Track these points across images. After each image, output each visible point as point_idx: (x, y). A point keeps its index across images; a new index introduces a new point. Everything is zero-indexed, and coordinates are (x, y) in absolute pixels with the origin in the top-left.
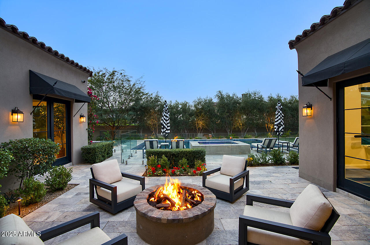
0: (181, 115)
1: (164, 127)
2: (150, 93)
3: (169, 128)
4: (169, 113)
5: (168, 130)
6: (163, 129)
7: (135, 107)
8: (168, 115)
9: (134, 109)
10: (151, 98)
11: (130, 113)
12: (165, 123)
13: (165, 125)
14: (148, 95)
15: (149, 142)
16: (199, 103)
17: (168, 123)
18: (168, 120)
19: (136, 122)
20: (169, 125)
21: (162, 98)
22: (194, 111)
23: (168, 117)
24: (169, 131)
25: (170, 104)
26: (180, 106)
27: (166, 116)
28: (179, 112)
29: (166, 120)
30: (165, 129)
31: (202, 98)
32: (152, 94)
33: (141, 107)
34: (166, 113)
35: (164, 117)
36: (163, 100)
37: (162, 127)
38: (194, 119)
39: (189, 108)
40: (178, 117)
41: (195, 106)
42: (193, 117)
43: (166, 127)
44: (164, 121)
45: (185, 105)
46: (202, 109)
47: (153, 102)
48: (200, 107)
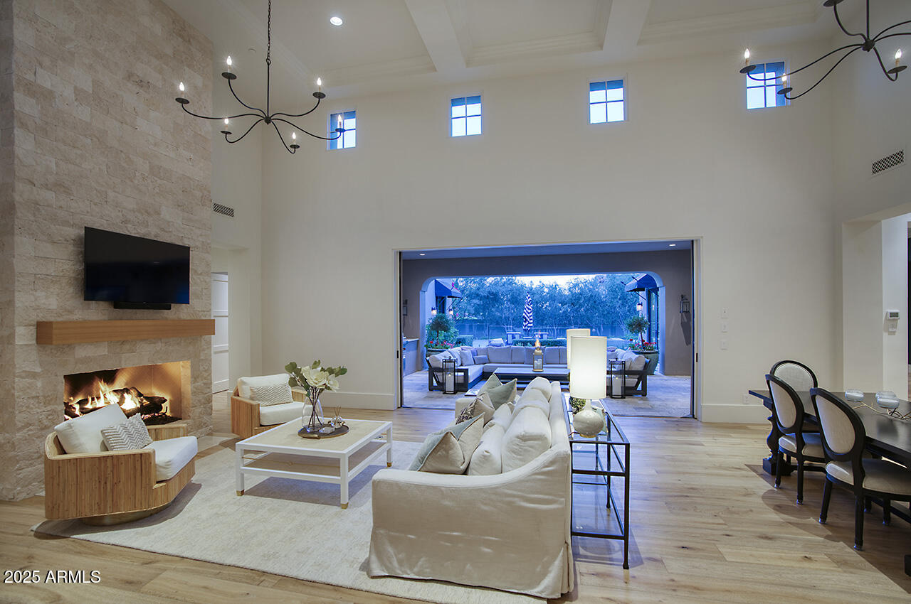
0: (548, 304)
1: (526, 320)
3: (532, 321)
5: (530, 323)
6: (525, 322)
12: (527, 316)
13: (527, 318)
15: (511, 335)
17: (530, 316)
20: (532, 318)
22: (567, 297)
23: (531, 309)
24: (532, 325)
26: (546, 290)
27: (529, 308)
28: (544, 300)
29: (529, 313)
30: (527, 323)
34: (528, 305)
35: (527, 309)
37: (524, 320)
38: (567, 310)
40: (542, 306)
42: (565, 306)
43: (529, 320)
44: (527, 313)
46: (581, 294)
47: (506, 285)
48: (577, 291)
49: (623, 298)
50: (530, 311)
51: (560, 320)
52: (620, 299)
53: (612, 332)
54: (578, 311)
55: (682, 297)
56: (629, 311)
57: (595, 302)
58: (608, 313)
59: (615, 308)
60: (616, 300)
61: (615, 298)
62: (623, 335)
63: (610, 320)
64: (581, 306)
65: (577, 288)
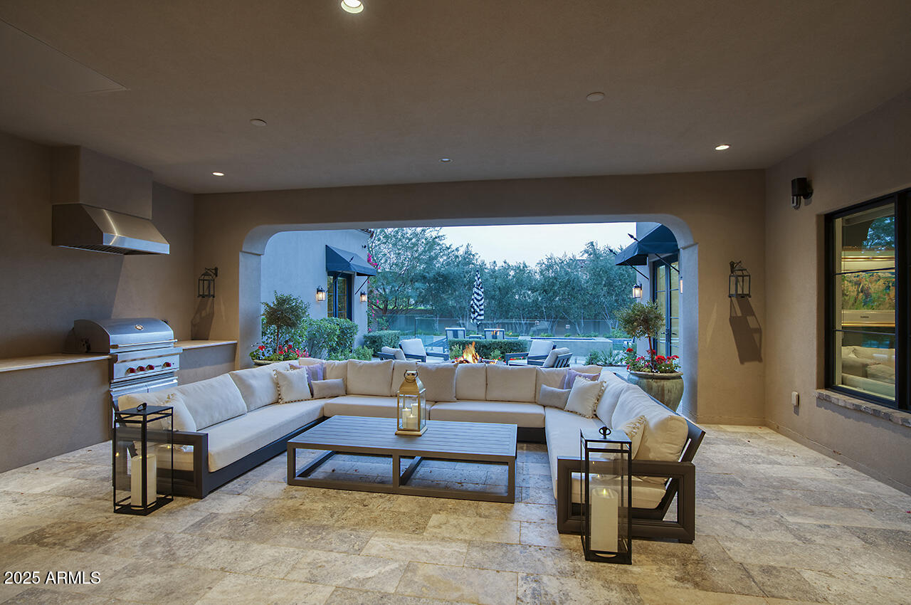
1: (475, 311)
2: (454, 247)
3: (482, 312)
4: (483, 290)
5: (480, 315)
6: (474, 313)
7: (427, 274)
8: (480, 293)
9: (424, 277)
10: (457, 256)
11: (417, 285)
12: (475, 304)
13: (476, 307)
14: (449, 251)
15: (452, 332)
16: (549, 267)
17: (480, 305)
18: (481, 299)
19: (427, 302)
20: (482, 307)
21: (477, 257)
22: (539, 282)
23: (481, 296)
24: (482, 317)
25: (492, 267)
26: (512, 273)
27: (478, 294)
29: (478, 301)
30: (476, 314)
31: (555, 256)
32: (457, 250)
33: (439, 274)
34: (478, 289)
35: (475, 295)
36: (479, 260)
37: (473, 310)
38: (538, 299)
39: (529, 277)
41: (541, 272)
42: (535, 294)
43: (478, 310)
44: (475, 301)
45: (521, 270)
46: (555, 278)
47: (460, 265)
48: (551, 274)
49: (610, 284)
50: (480, 298)
51: (530, 312)
52: (605, 286)
53: (595, 325)
54: (551, 300)
55: (732, 265)
56: (616, 301)
57: (573, 289)
58: (590, 303)
59: (598, 297)
60: (599, 287)
61: (601, 284)
62: (609, 333)
63: (593, 313)
64: (556, 294)
65: (551, 271)
